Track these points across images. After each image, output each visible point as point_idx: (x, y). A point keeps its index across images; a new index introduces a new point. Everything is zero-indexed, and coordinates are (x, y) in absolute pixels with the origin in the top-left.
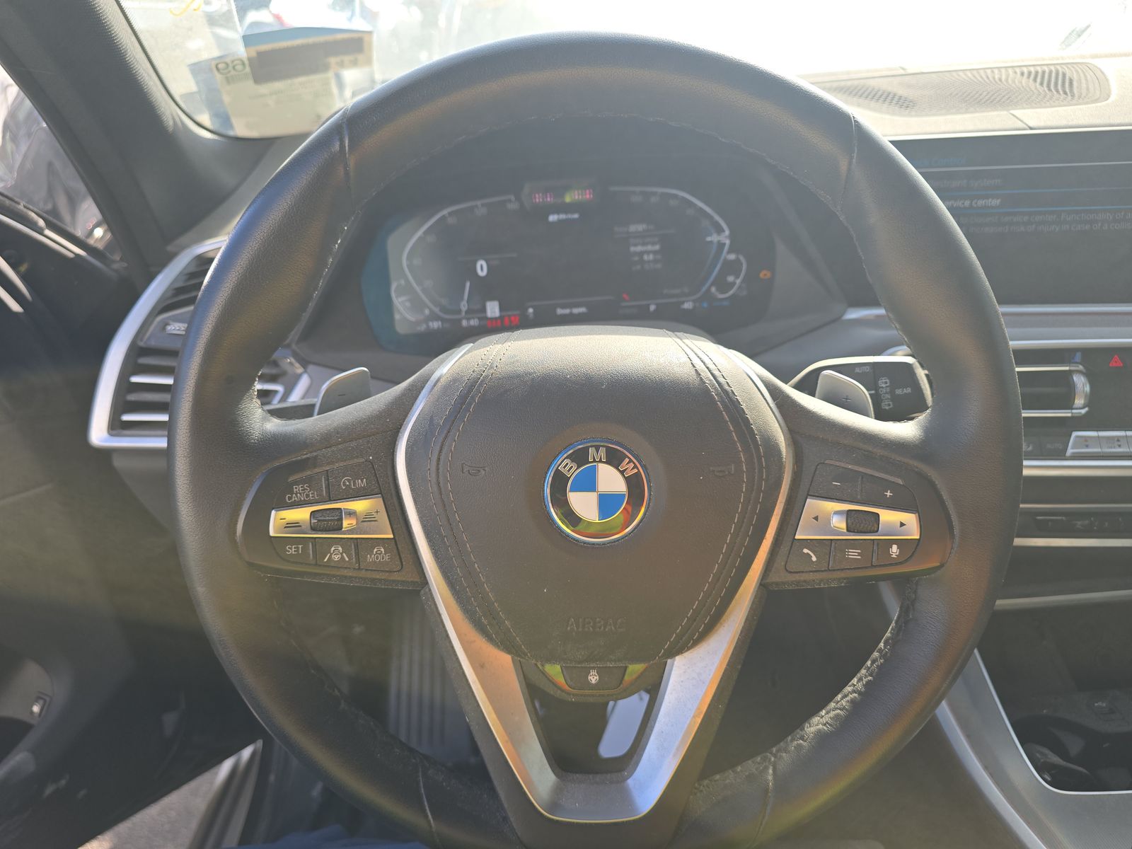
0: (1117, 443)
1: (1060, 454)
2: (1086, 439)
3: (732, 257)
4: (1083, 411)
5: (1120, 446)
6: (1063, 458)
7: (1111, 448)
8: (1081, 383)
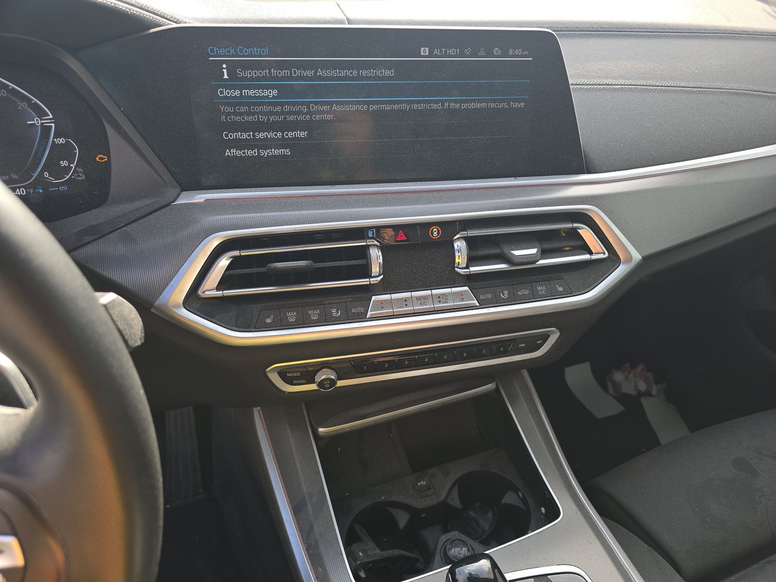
0: (404, 303)
1: (361, 317)
2: (382, 302)
3: (61, 141)
4: (379, 279)
5: (406, 305)
6: (364, 320)
7: (400, 308)
8: (376, 256)
